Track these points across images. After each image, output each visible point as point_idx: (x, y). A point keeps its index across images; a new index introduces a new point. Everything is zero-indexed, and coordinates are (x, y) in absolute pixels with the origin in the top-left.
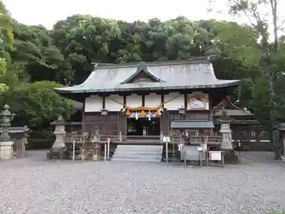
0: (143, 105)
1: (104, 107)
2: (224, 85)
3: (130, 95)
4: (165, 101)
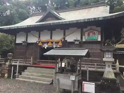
0: (51, 38)
1: (27, 40)
3: (43, 31)
4: (66, 34)
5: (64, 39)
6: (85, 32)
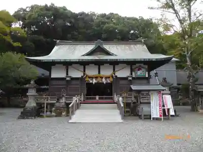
0: (99, 73)
1: (67, 74)
3: (89, 65)
5: (114, 74)
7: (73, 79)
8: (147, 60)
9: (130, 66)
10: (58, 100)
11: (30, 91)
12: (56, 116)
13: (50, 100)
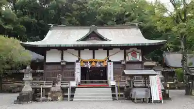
0: (94, 58)
1: (62, 59)
2: (155, 43)
3: (83, 50)
4: (110, 54)
5: (108, 59)
6: (129, 53)
7: (68, 63)
8: (141, 45)
9: (123, 51)
10: (54, 84)
11: (26, 76)
12: (52, 101)
13: (46, 85)
